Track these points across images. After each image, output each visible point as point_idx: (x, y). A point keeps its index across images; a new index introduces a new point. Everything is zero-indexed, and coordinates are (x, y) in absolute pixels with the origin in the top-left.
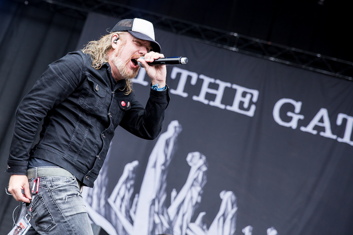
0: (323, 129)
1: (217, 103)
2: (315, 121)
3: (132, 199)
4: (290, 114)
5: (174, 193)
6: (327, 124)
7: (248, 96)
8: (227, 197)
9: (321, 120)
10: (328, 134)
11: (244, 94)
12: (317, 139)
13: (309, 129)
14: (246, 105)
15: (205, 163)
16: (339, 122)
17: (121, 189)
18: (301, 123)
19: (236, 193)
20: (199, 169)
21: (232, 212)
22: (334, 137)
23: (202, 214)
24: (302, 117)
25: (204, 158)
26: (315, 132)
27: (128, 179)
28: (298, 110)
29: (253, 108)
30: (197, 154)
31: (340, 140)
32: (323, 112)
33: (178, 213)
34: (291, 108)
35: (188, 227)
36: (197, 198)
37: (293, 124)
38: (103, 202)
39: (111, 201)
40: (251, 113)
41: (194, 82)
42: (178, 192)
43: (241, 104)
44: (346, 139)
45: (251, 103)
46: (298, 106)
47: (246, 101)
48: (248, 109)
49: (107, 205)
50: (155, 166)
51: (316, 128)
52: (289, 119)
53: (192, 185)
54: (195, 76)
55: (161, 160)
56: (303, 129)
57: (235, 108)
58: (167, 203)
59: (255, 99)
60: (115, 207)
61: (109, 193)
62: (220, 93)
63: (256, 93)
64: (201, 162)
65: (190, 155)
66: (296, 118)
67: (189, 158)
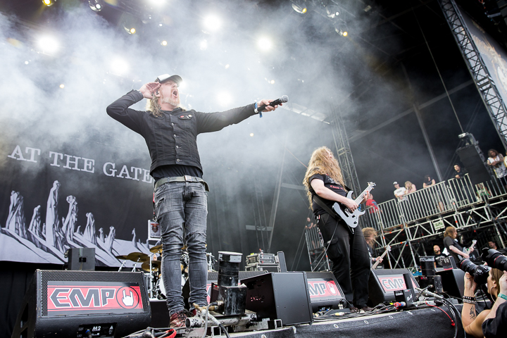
0: (126, 175)
1: (76, 168)
2: (122, 172)
3: (41, 226)
4: (111, 170)
5: (63, 219)
6: (127, 172)
7: (91, 163)
8: (89, 215)
9: (125, 171)
10: (128, 177)
11: (88, 162)
12: (124, 180)
13: (120, 176)
14: (90, 168)
15: (76, 201)
16: (132, 171)
17: (34, 222)
18: (116, 173)
19: (92, 213)
20: (74, 204)
21: (92, 222)
22: (131, 178)
23: (79, 227)
24: (116, 170)
25: (75, 198)
26: (122, 177)
27: (37, 216)
28: (114, 168)
29: (94, 168)
30: (71, 196)
31: (133, 179)
32: (125, 167)
33: (67, 229)
34: (111, 167)
35: (73, 235)
36: (75, 219)
37: (113, 175)
38: (25, 231)
39: (29, 230)
40: (93, 172)
41: (62, 158)
42: (65, 218)
43: (88, 167)
44: (136, 178)
45: (92, 166)
46: (114, 165)
47: (90, 165)
48: (91, 170)
49: (28, 232)
50: (51, 207)
51: (123, 175)
52: (111, 172)
53: (72, 213)
55: (53, 203)
56: (118, 176)
57: (85, 170)
58: (61, 225)
59: (94, 164)
60: (33, 233)
61: (27, 226)
62: (76, 163)
63: (93, 161)
64: (74, 200)
65: (68, 198)
66: (114, 171)
67: (67, 200)
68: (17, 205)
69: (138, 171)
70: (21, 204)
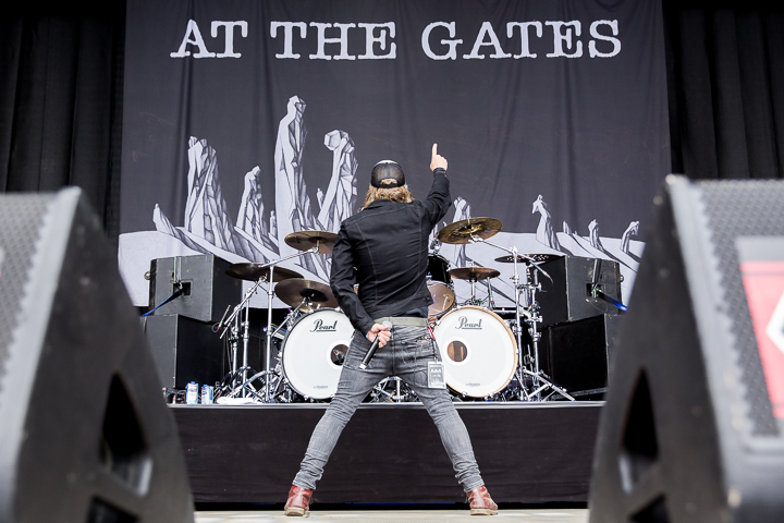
0: (492, 50)
1: (344, 55)
2: (479, 43)
3: (266, 218)
4: (443, 42)
5: (320, 194)
6: (495, 41)
7: (383, 33)
10: (500, 54)
11: (377, 33)
12: (488, 64)
13: (474, 54)
14: (383, 47)
15: (349, 142)
16: (510, 33)
17: (248, 208)
18: (461, 50)
20: (344, 150)
22: (509, 55)
24: (461, 41)
25: (346, 135)
26: (482, 57)
27: (252, 192)
28: (452, 35)
29: (393, 46)
30: (336, 133)
31: (516, 57)
32: (487, 26)
33: (332, 218)
34: (444, 33)
36: (351, 191)
37: (452, 54)
38: (228, 234)
39: (239, 228)
40: (392, 55)
41: (303, 34)
42: (325, 193)
43: (376, 46)
44: (525, 52)
45: (389, 40)
46: (452, 27)
47: (382, 39)
48: (388, 51)
49: (234, 233)
50: (285, 166)
51: (482, 50)
52: (445, 49)
53: (340, 176)
54: (303, 26)
55: (290, 155)
56: (465, 57)
57: (370, 55)
58: (315, 210)
59: (393, 35)
60: (247, 235)
61: (233, 219)
62: (343, 40)
63: (391, 25)
64: (344, 141)
65: (327, 137)
66: (453, 44)
67: (326, 143)
68: (204, 172)
69: (532, 30)
70: (213, 166)
